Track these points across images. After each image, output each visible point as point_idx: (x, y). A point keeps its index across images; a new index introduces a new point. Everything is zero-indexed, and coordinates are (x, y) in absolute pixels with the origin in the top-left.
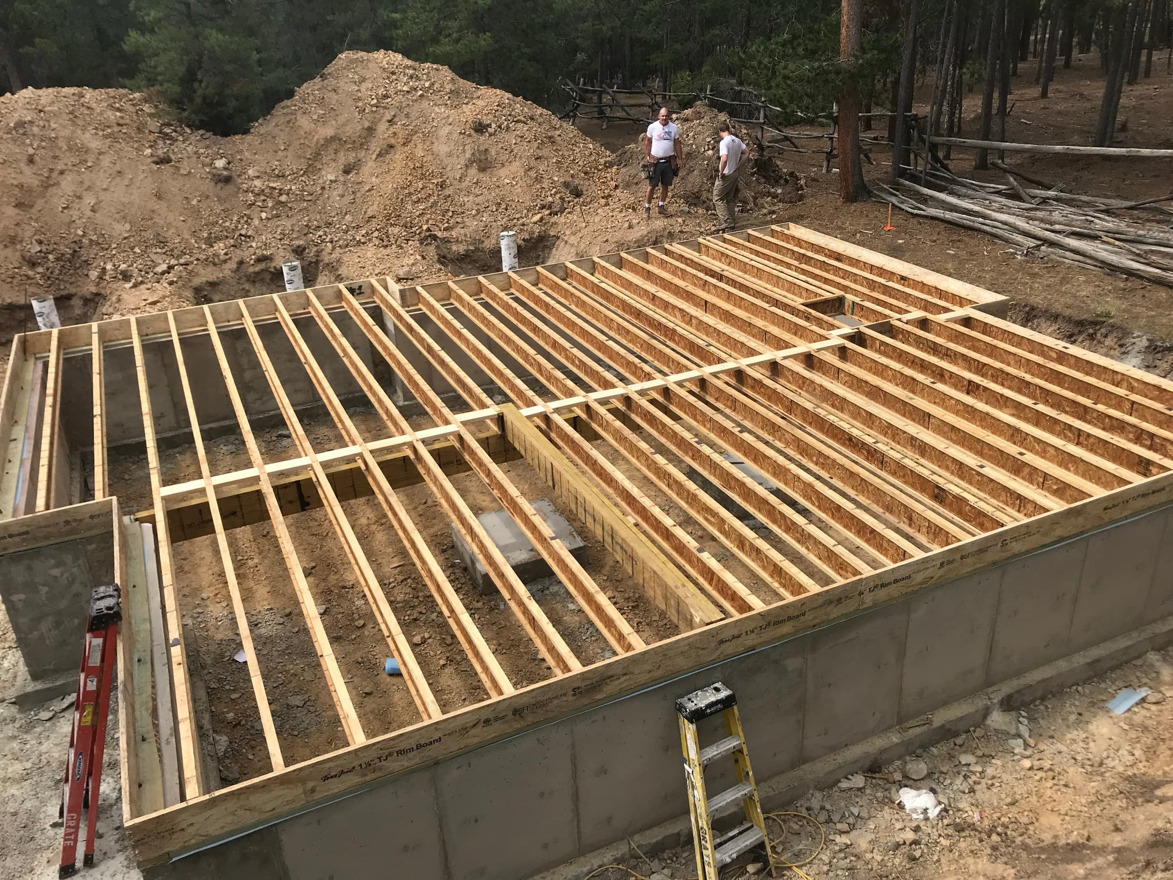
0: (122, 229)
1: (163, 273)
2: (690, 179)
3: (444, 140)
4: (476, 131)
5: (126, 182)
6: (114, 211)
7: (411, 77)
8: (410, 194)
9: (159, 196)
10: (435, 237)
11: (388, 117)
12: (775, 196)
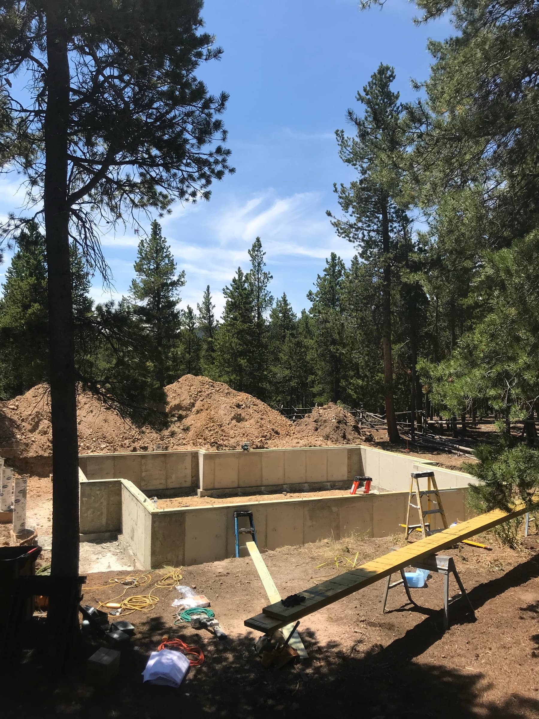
0: (89, 432)
1: (104, 448)
2: (325, 429)
3: (223, 409)
4: (237, 406)
5: (93, 414)
6: (87, 424)
7: (212, 386)
8: (207, 428)
9: (106, 421)
10: (217, 443)
11: (201, 399)
12: (361, 439)
